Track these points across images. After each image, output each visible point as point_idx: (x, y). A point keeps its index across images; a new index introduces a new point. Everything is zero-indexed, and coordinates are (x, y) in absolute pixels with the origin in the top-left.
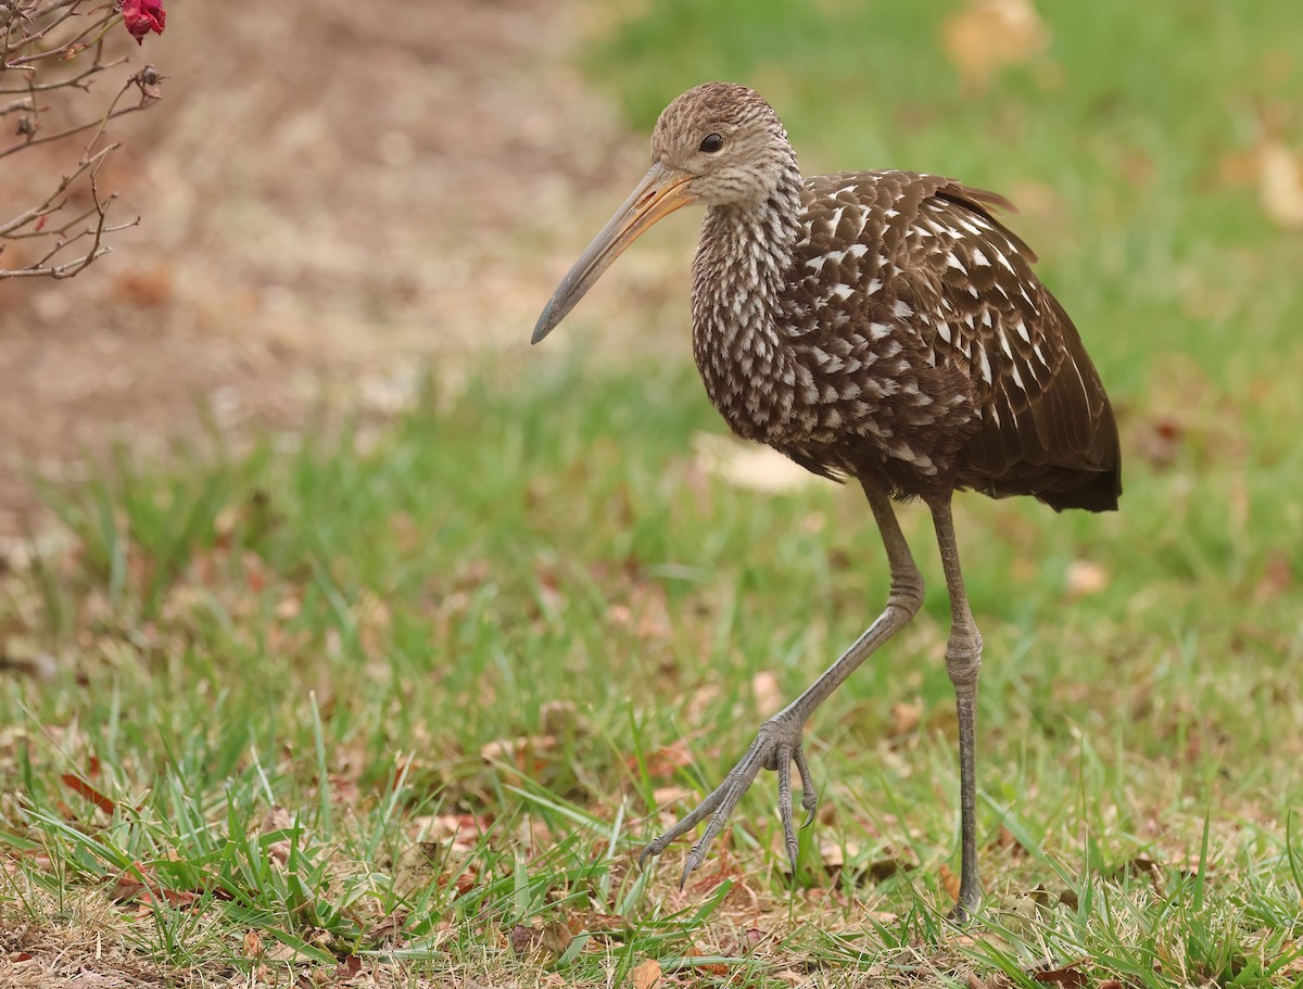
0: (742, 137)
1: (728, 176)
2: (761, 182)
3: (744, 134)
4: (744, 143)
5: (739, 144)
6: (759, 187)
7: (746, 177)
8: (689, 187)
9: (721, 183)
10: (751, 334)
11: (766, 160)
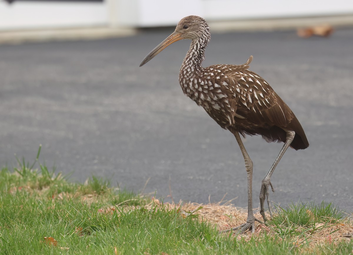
0: (192, 26)
1: (189, 33)
2: (197, 35)
3: (193, 25)
4: (193, 27)
5: (192, 27)
6: (197, 36)
7: (194, 34)
8: (181, 36)
9: (188, 35)
10: (188, 66)
11: (198, 31)
